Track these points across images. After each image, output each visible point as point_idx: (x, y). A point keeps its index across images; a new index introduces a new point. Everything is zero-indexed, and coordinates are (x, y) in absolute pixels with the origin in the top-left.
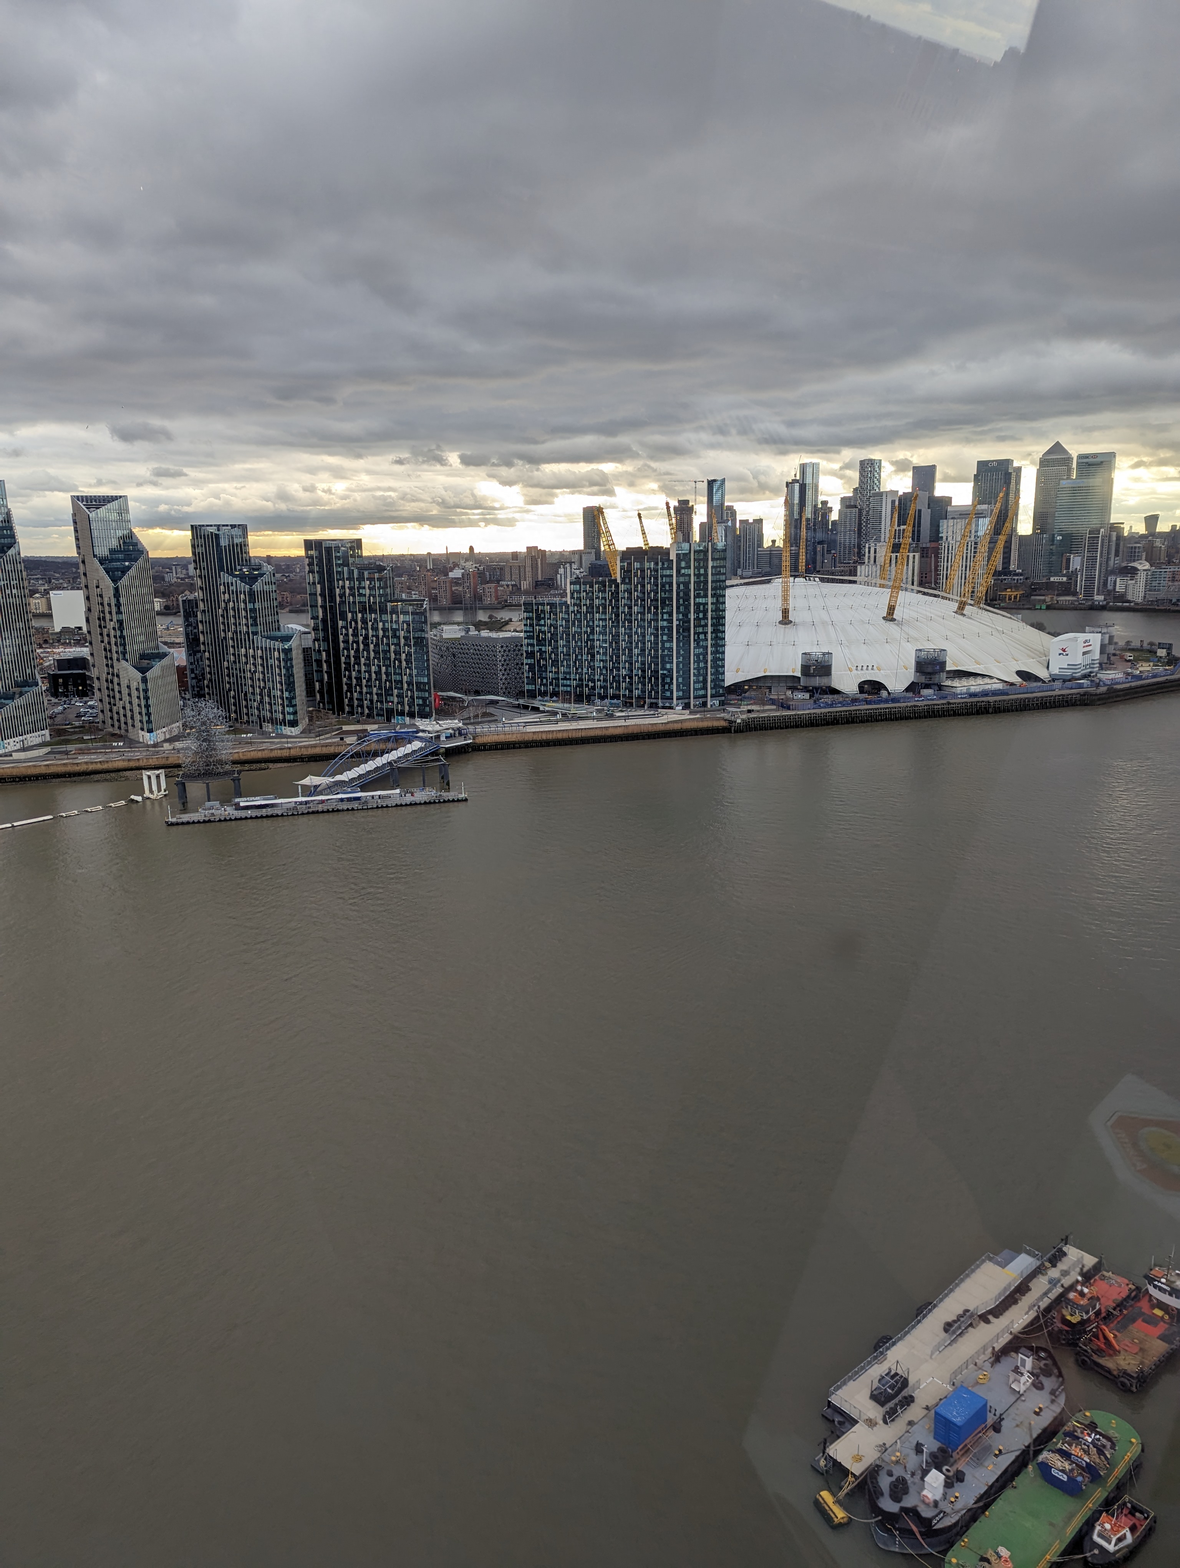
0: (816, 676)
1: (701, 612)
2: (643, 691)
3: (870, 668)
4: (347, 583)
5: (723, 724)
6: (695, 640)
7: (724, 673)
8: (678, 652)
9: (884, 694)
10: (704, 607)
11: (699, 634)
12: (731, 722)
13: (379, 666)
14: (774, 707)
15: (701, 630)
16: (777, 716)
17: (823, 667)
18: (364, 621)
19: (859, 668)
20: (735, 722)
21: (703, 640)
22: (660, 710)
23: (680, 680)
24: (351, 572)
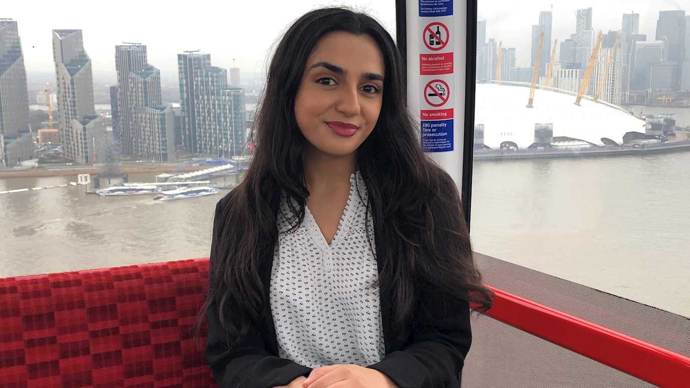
3: (510, 134)
4: (199, 78)
9: (515, 148)
13: (215, 125)
18: (208, 100)
19: (503, 134)
24: (201, 72)
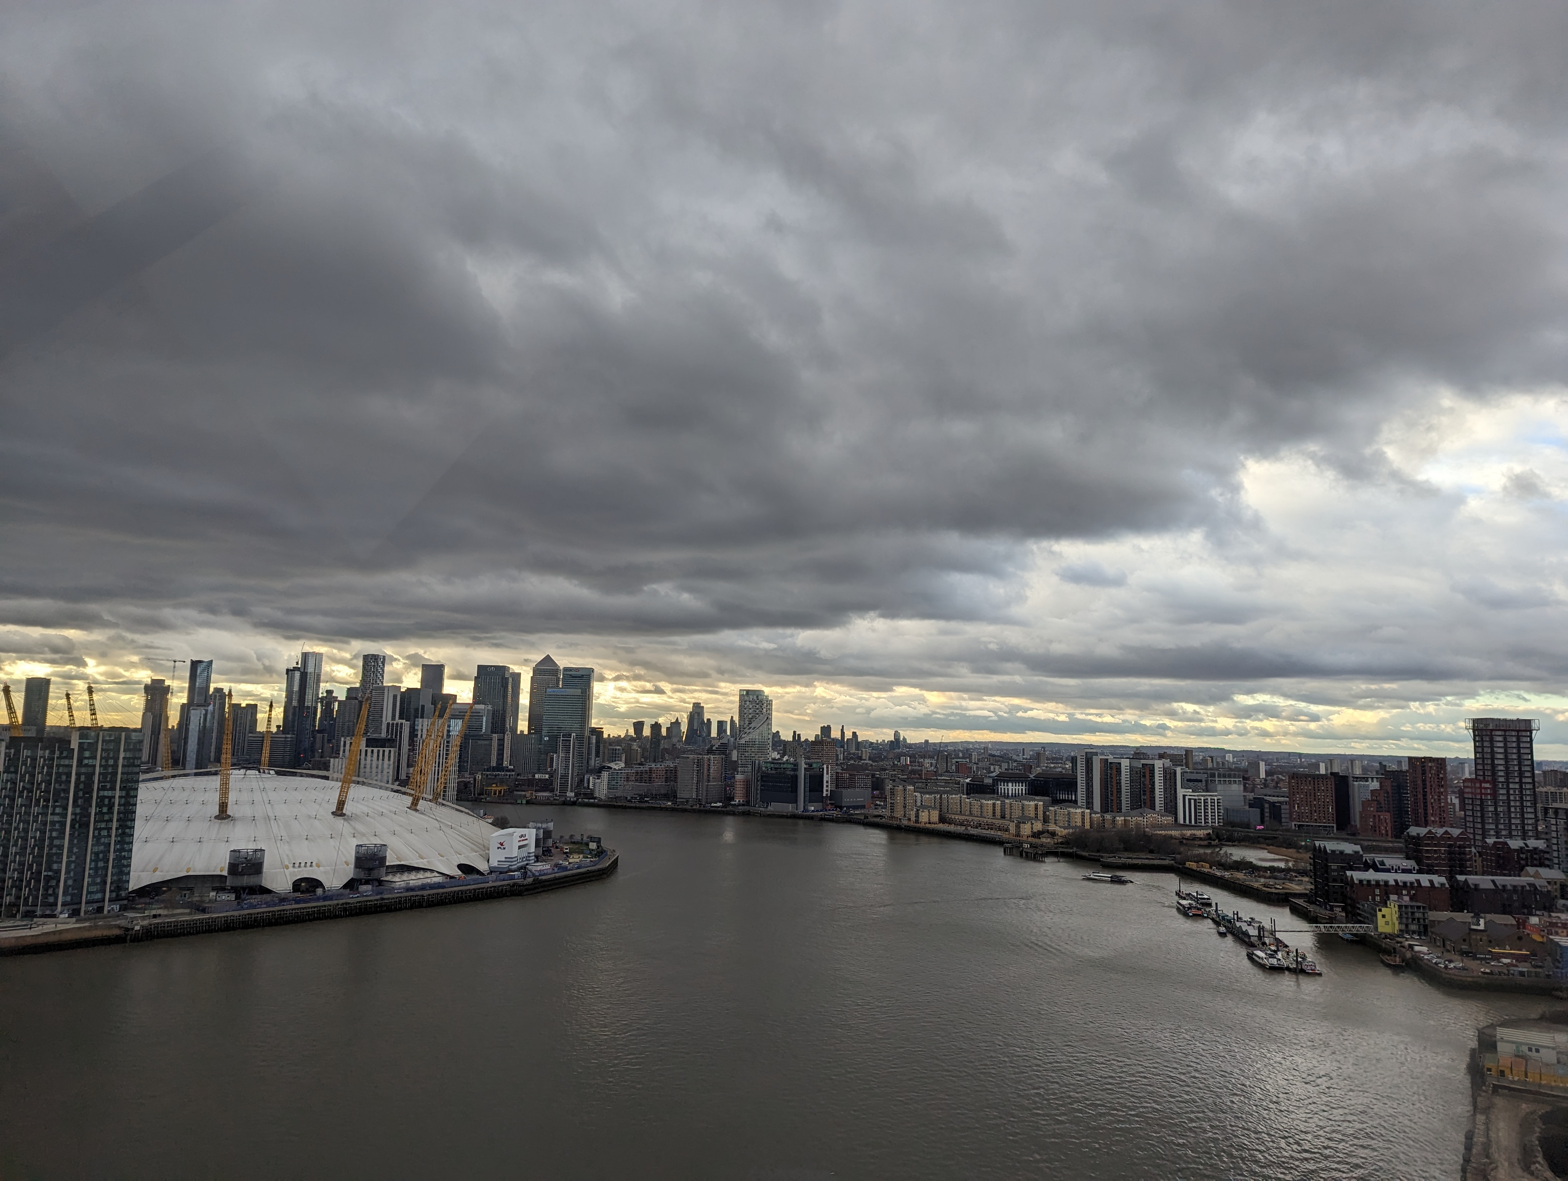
0: (244, 875)
1: (105, 806)
2: (18, 897)
3: (309, 864)
5: (117, 932)
6: (94, 837)
7: (129, 873)
8: (70, 851)
9: (319, 891)
10: (110, 801)
11: (100, 829)
12: (127, 929)
14: (188, 911)
15: (103, 825)
16: (187, 921)
17: (254, 864)
19: (297, 865)
20: (133, 929)
21: (104, 837)
22: (35, 920)
23: (70, 882)
